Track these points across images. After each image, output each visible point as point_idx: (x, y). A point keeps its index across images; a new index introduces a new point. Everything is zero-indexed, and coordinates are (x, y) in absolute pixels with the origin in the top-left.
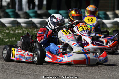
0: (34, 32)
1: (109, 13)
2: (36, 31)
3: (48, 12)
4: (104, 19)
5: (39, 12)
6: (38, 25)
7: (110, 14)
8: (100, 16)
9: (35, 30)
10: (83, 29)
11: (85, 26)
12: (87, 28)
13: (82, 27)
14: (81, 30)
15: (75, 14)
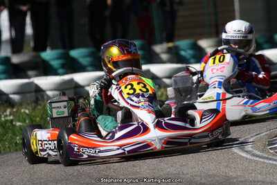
0: (6, 116)
1: (204, 44)
2: (10, 115)
3: (40, 57)
4: (192, 60)
5: (16, 59)
6: (15, 97)
7: (210, 47)
8: (183, 53)
9: (8, 112)
10: (135, 90)
11: (138, 84)
12: (145, 86)
13: (132, 85)
14: (128, 94)
15: (119, 57)
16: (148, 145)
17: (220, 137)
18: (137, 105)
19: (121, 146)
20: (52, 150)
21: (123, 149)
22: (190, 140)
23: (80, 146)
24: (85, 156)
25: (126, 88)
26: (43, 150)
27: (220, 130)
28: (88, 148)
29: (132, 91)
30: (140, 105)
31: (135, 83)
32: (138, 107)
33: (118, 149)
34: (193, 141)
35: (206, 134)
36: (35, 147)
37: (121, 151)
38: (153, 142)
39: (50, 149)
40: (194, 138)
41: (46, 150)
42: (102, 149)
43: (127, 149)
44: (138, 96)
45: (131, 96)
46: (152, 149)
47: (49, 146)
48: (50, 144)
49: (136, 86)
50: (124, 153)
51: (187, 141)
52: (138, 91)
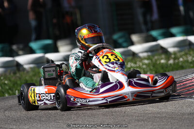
10: (110, 60)
11: (112, 55)
12: (116, 57)
13: (107, 56)
14: (105, 62)
15: (89, 35)
16: (124, 98)
17: (171, 93)
18: (113, 69)
19: (104, 98)
20: (48, 100)
21: (106, 100)
22: (152, 94)
23: (75, 97)
24: (79, 104)
25: (103, 58)
26: (40, 100)
27: (171, 88)
28: (81, 99)
29: (108, 60)
30: (116, 69)
31: (109, 55)
32: (114, 71)
33: (103, 100)
34: (154, 95)
35: (162, 90)
36: (33, 98)
37: (104, 101)
38: (127, 96)
39: (47, 100)
40: (154, 93)
41: (43, 100)
42: (91, 99)
43: (109, 100)
44: (113, 63)
45: (108, 64)
46: (126, 100)
47: (46, 98)
48: (47, 96)
49: (110, 57)
50: (107, 103)
51: (150, 95)
52: (112, 60)
